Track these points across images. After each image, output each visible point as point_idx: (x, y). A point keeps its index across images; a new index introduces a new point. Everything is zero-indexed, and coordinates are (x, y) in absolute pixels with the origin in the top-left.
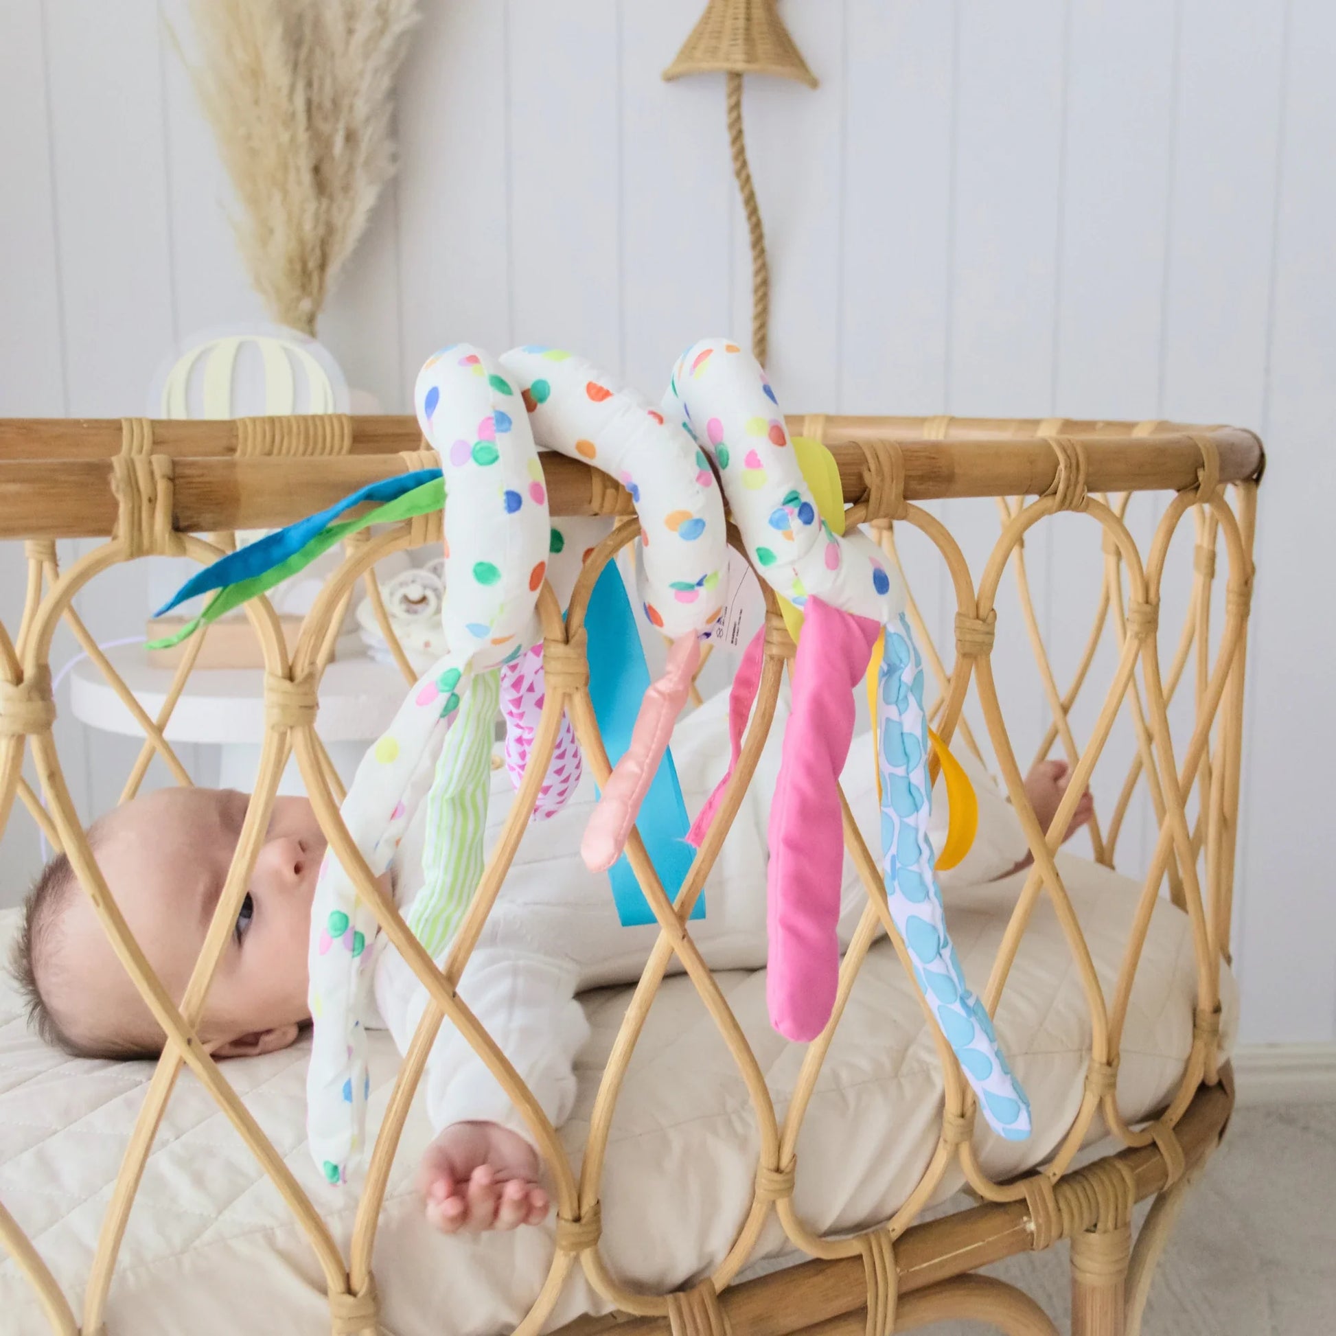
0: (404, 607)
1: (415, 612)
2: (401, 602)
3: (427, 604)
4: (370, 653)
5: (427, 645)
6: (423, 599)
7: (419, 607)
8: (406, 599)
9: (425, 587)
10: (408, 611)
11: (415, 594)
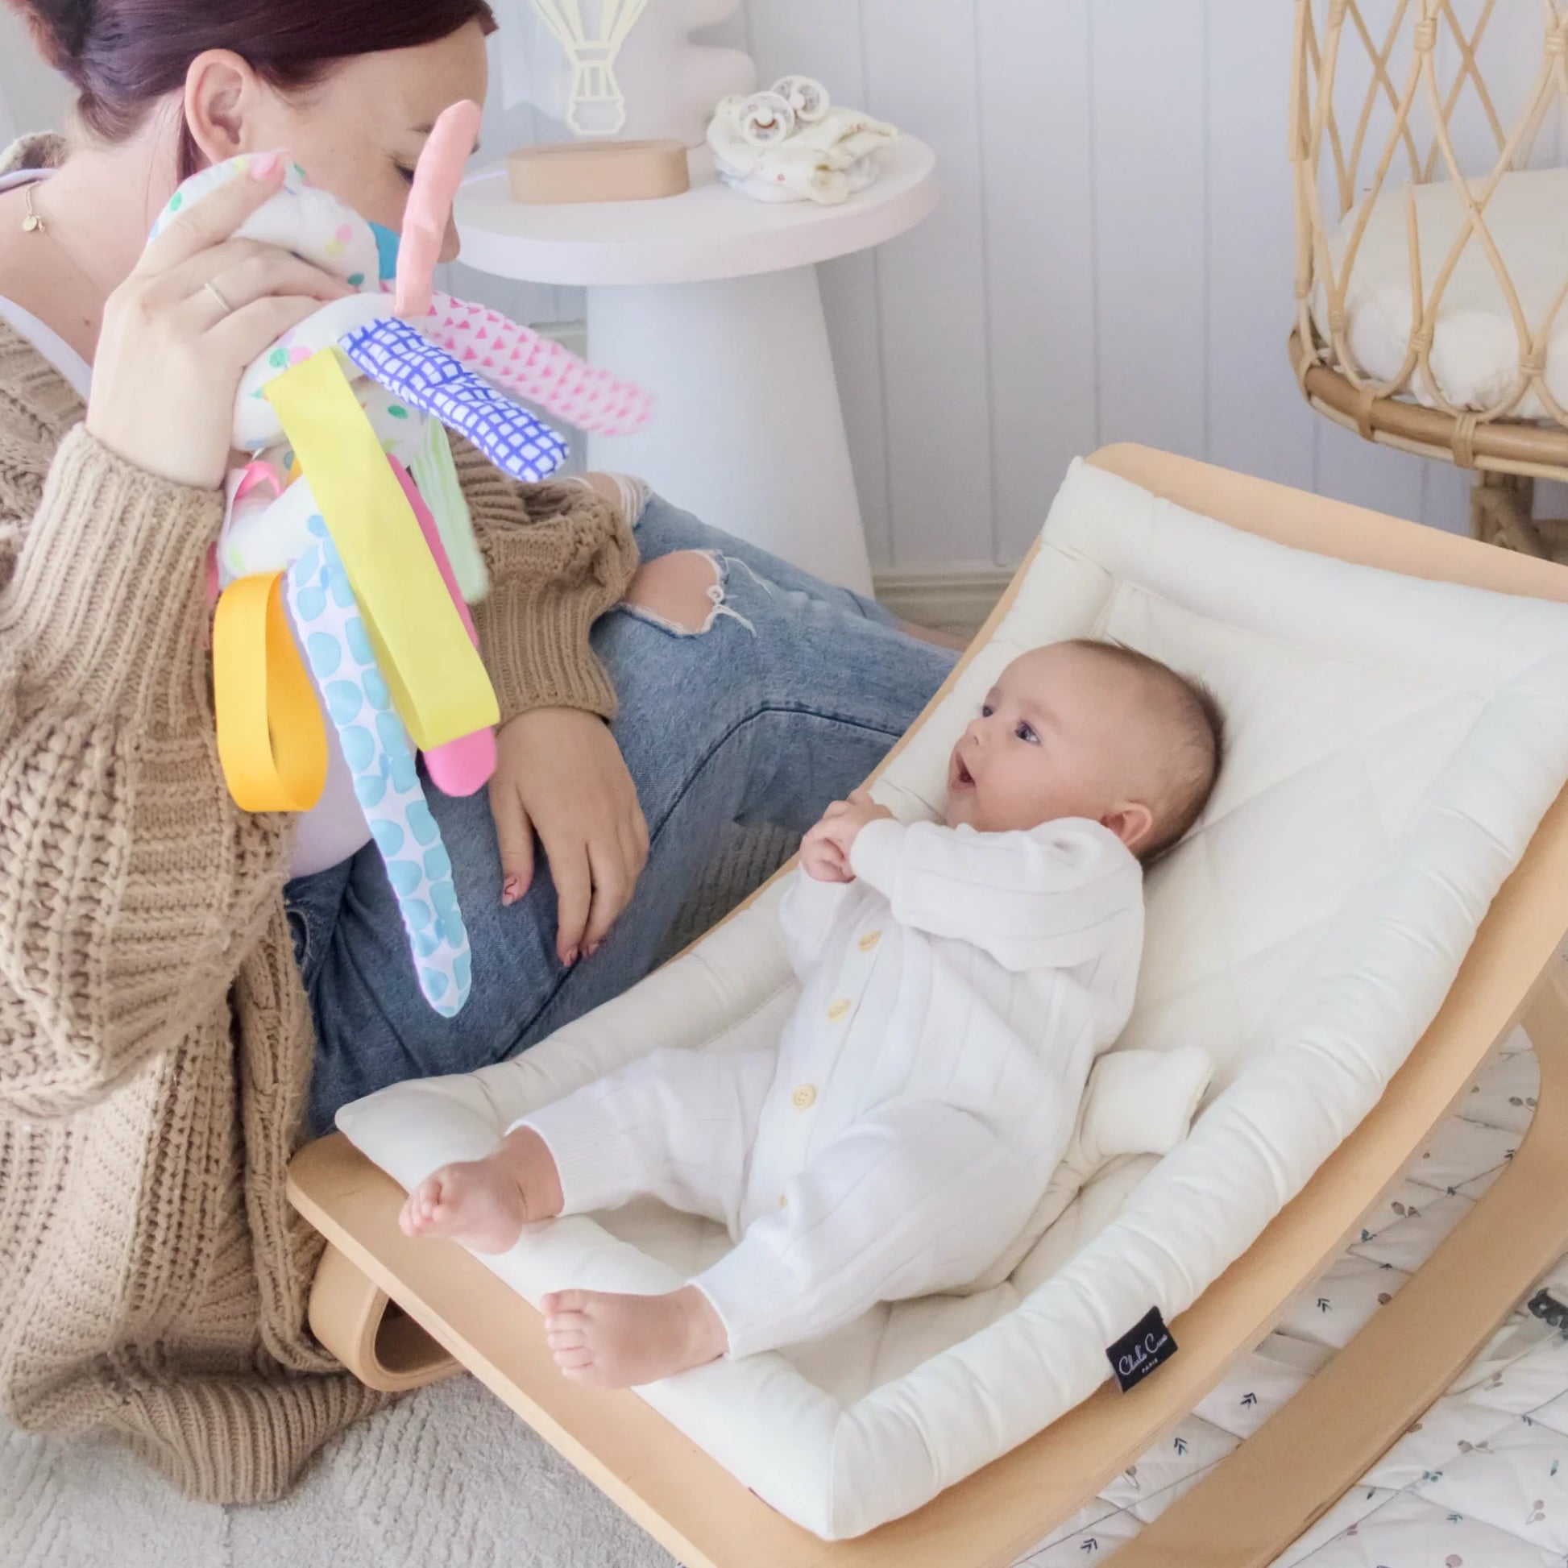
0: (754, 131)
1: (766, 136)
2: (751, 127)
3: (777, 128)
4: (724, 178)
5: (781, 178)
6: (773, 123)
7: (769, 131)
8: (756, 122)
9: (774, 111)
10: (758, 136)
11: (765, 119)
